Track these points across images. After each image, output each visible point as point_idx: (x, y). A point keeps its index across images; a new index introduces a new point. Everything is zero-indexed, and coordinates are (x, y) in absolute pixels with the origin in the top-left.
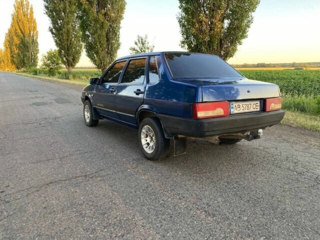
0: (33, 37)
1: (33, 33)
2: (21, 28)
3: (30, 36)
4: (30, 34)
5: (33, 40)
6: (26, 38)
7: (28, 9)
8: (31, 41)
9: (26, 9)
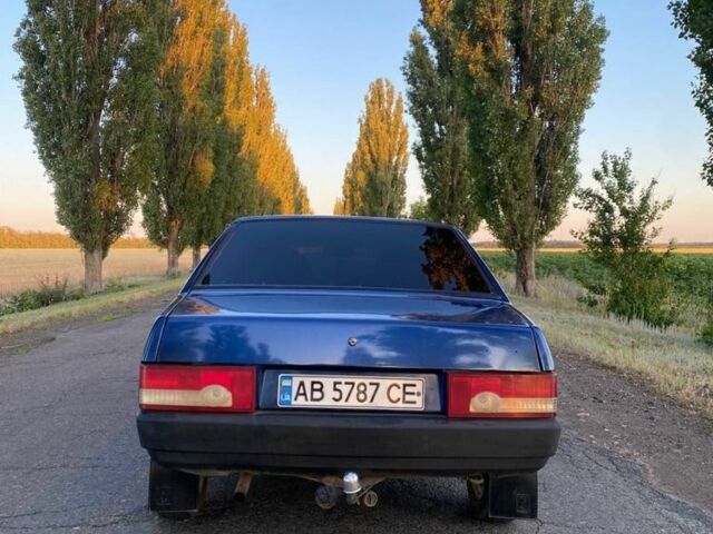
0: (396, 168)
1: (398, 160)
2: (373, 149)
3: (389, 168)
4: (390, 161)
5: (395, 176)
6: (381, 174)
7: (390, 104)
8: (390, 177)
9: (386, 105)
